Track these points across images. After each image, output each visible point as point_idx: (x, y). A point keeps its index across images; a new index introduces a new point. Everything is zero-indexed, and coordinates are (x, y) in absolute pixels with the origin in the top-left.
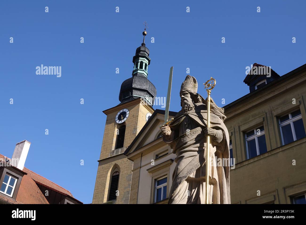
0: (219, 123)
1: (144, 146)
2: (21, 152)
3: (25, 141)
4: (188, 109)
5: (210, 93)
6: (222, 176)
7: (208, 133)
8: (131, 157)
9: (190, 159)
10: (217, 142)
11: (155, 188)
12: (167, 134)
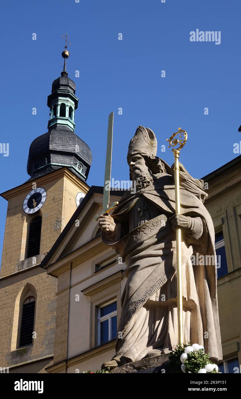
0: (195, 205)
1: (74, 251)
4: (143, 185)
5: (178, 156)
6: (205, 295)
7: (178, 224)
8: (53, 271)
9: (150, 269)
10: (194, 239)
11: (97, 320)
12: (108, 230)
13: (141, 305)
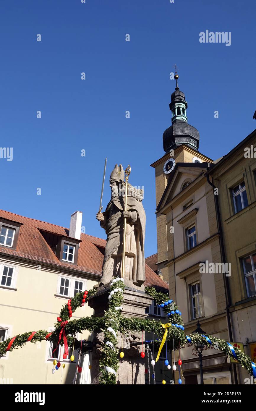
0: (134, 205)
1: (172, 199)
2: (76, 222)
3: (77, 212)
5: (127, 180)
6: (139, 249)
7: (125, 216)
9: (114, 239)
10: (134, 222)
11: (187, 237)
12: (100, 220)
13: (108, 258)
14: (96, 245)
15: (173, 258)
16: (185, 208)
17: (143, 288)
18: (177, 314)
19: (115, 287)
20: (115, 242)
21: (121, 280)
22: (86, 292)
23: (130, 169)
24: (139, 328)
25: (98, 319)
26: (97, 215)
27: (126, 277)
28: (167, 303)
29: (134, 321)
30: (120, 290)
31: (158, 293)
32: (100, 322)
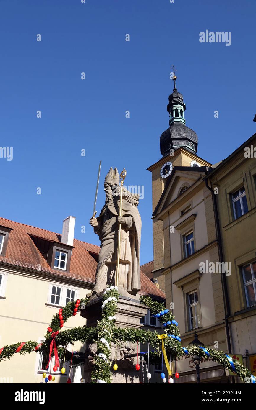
0: (129, 210)
1: (170, 204)
2: (68, 228)
3: (70, 217)
4: (108, 201)
5: (122, 184)
6: (134, 256)
11: (184, 244)
12: (94, 226)
13: (102, 265)
14: (89, 251)
15: (170, 266)
16: (183, 214)
17: (138, 297)
18: (174, 324)
19: (109, 295)
20: (110, 249)
21: (115, 289)
22: (79, 301)
23: (126, 173)
24: (134, 339)
25: (90, 330)
26: (90, 220)
27: (121, 285)
28: (163, 313)
29: (129, 332)
30: (114, 299)
31: (153, 303)
32: (93, 333)
